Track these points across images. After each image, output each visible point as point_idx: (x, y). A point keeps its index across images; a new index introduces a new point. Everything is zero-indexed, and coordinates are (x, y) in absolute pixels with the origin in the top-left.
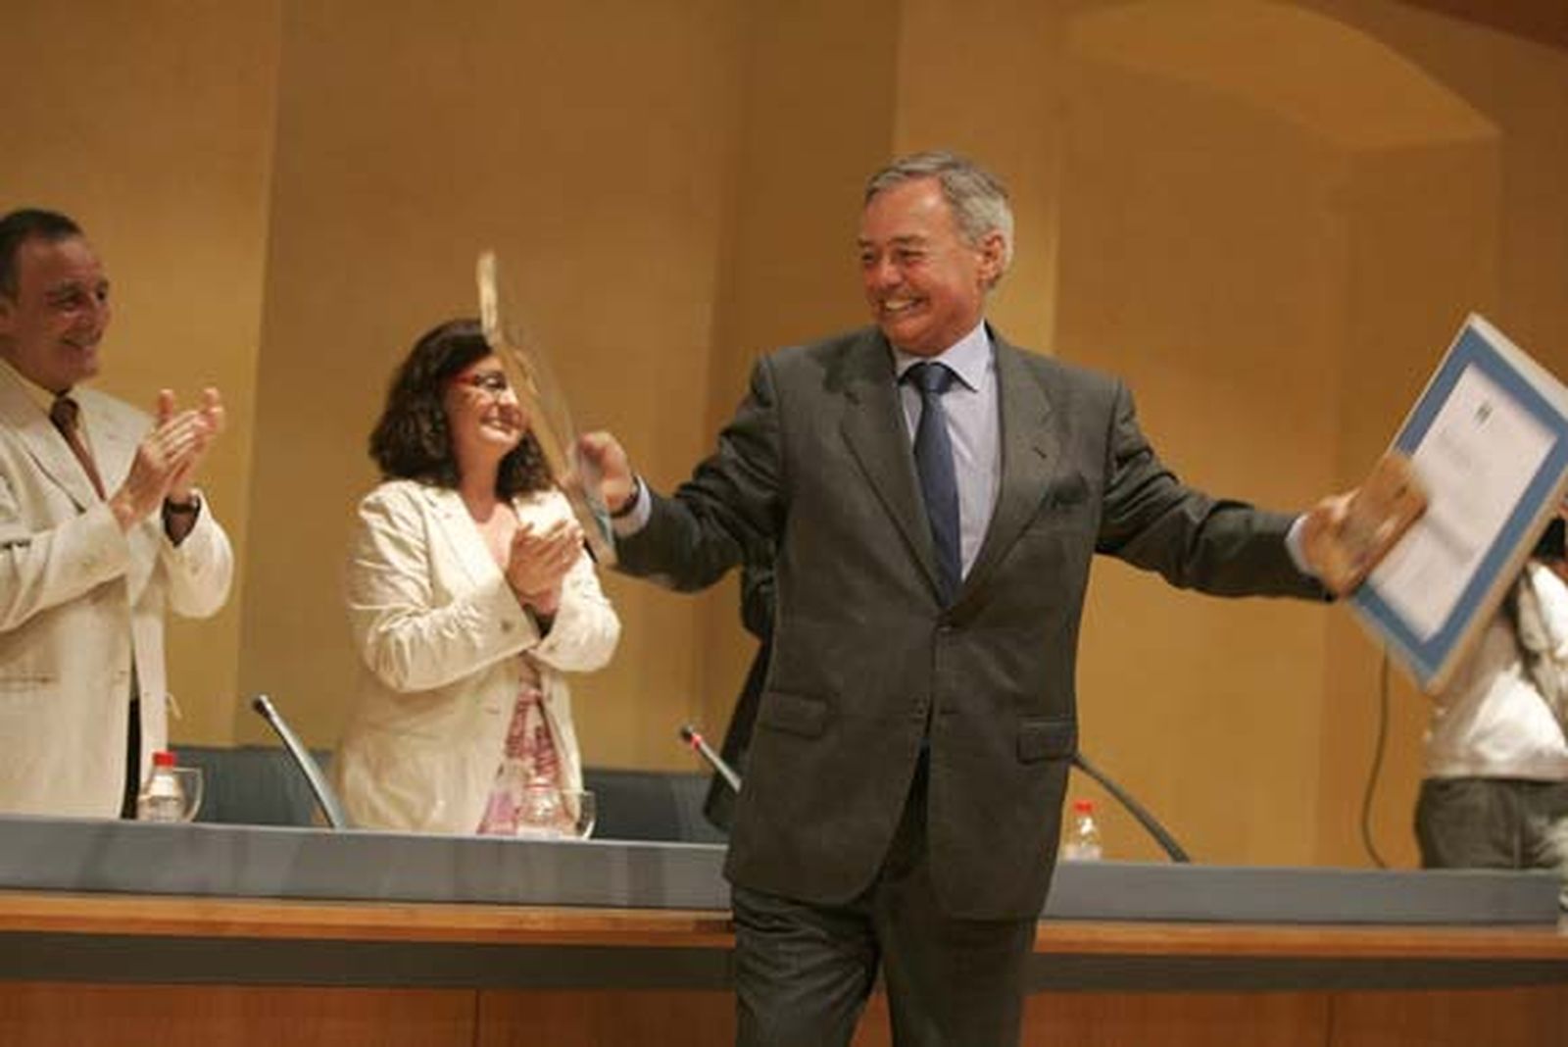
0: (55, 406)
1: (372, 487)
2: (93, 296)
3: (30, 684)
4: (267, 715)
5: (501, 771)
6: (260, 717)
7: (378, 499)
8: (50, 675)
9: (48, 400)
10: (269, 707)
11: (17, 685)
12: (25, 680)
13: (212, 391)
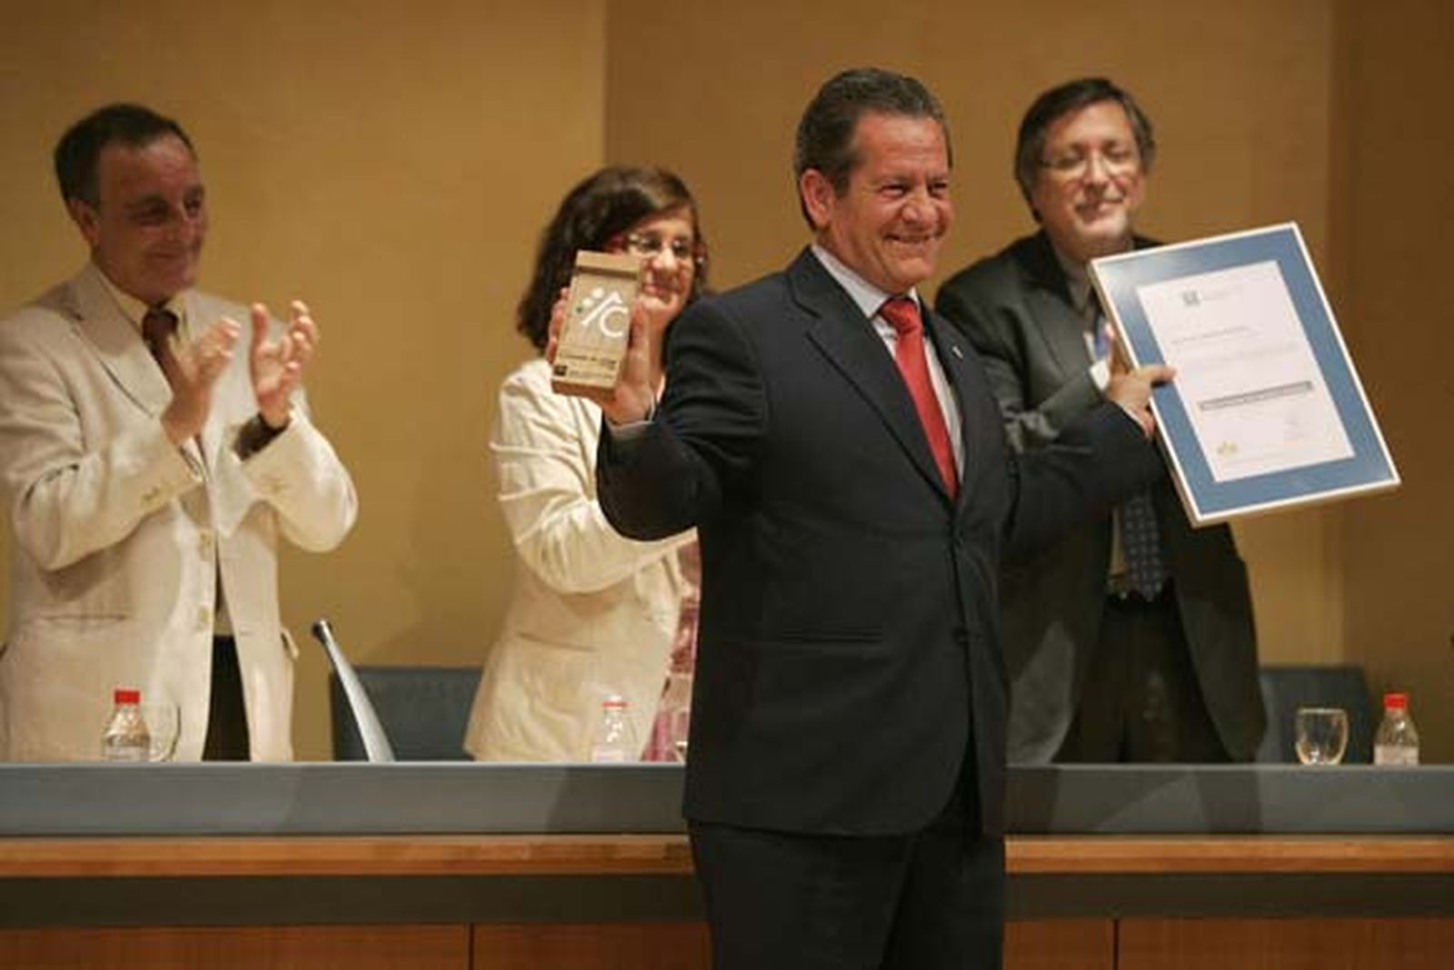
0: (148, 317)
1: (516, 367)
2: (180, 207)
3: (107, 621)
4: (322, 639)
5: (668, 684)
6: (315, 641)
7: (520, 380)
8: (124, 613)
9: (139, 311)
10: (326, 631)
11: (93, 623)
12: (100, 617)
13: (299, 305)
